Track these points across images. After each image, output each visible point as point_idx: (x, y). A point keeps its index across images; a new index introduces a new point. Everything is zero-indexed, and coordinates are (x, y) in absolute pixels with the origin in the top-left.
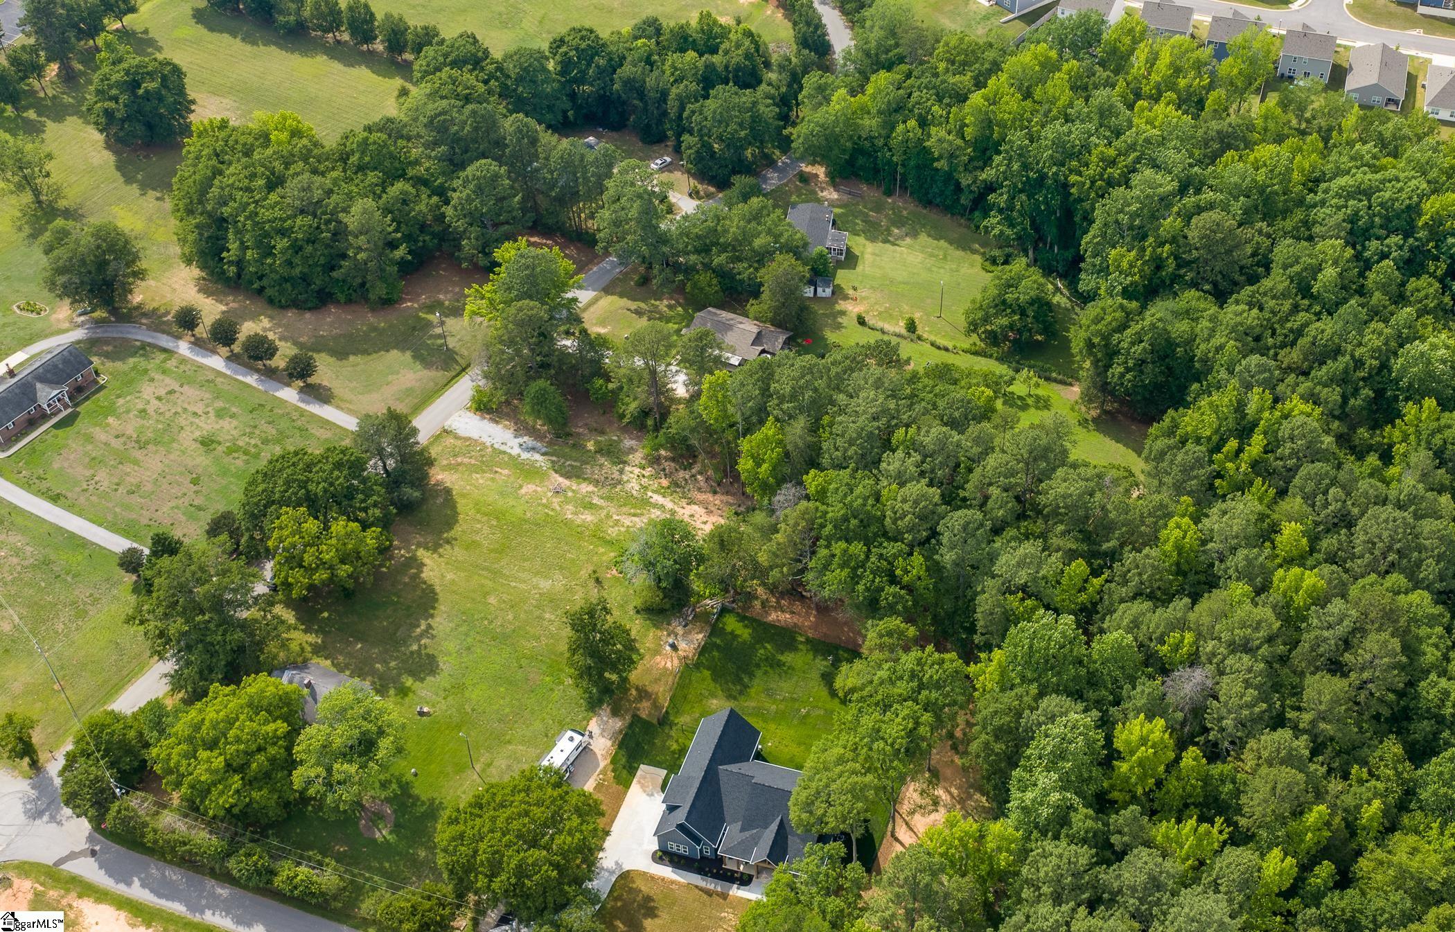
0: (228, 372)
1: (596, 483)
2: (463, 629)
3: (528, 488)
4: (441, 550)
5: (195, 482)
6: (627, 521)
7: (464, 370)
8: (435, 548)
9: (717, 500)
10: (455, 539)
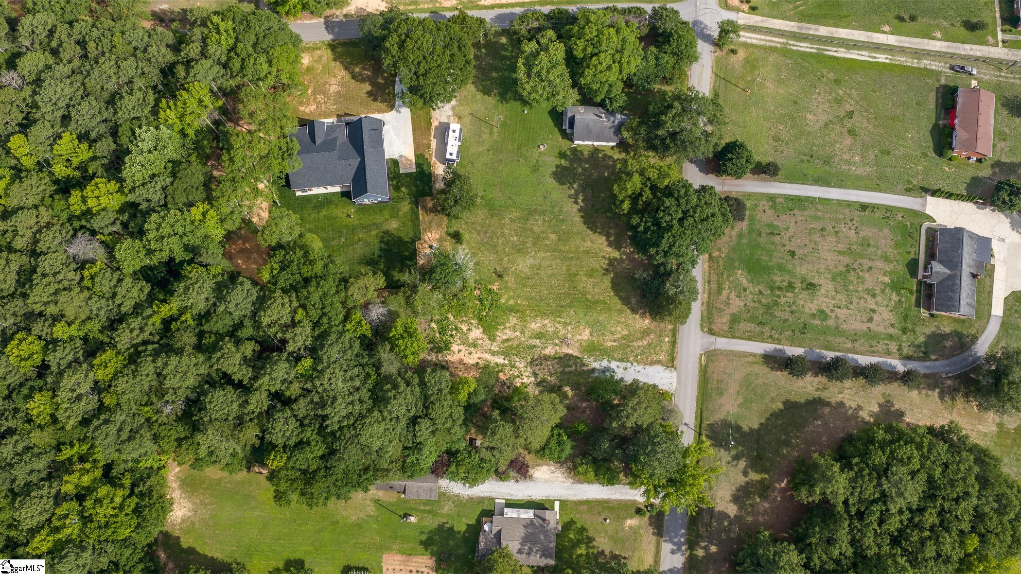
1: (546, 358)
2: (557, 209)
3: (586, 335)
4: (607, 262)
5: (792, 254)
6: (509, 334)
7: (700, 433)
8: (611, 262)
10: (604, 274)
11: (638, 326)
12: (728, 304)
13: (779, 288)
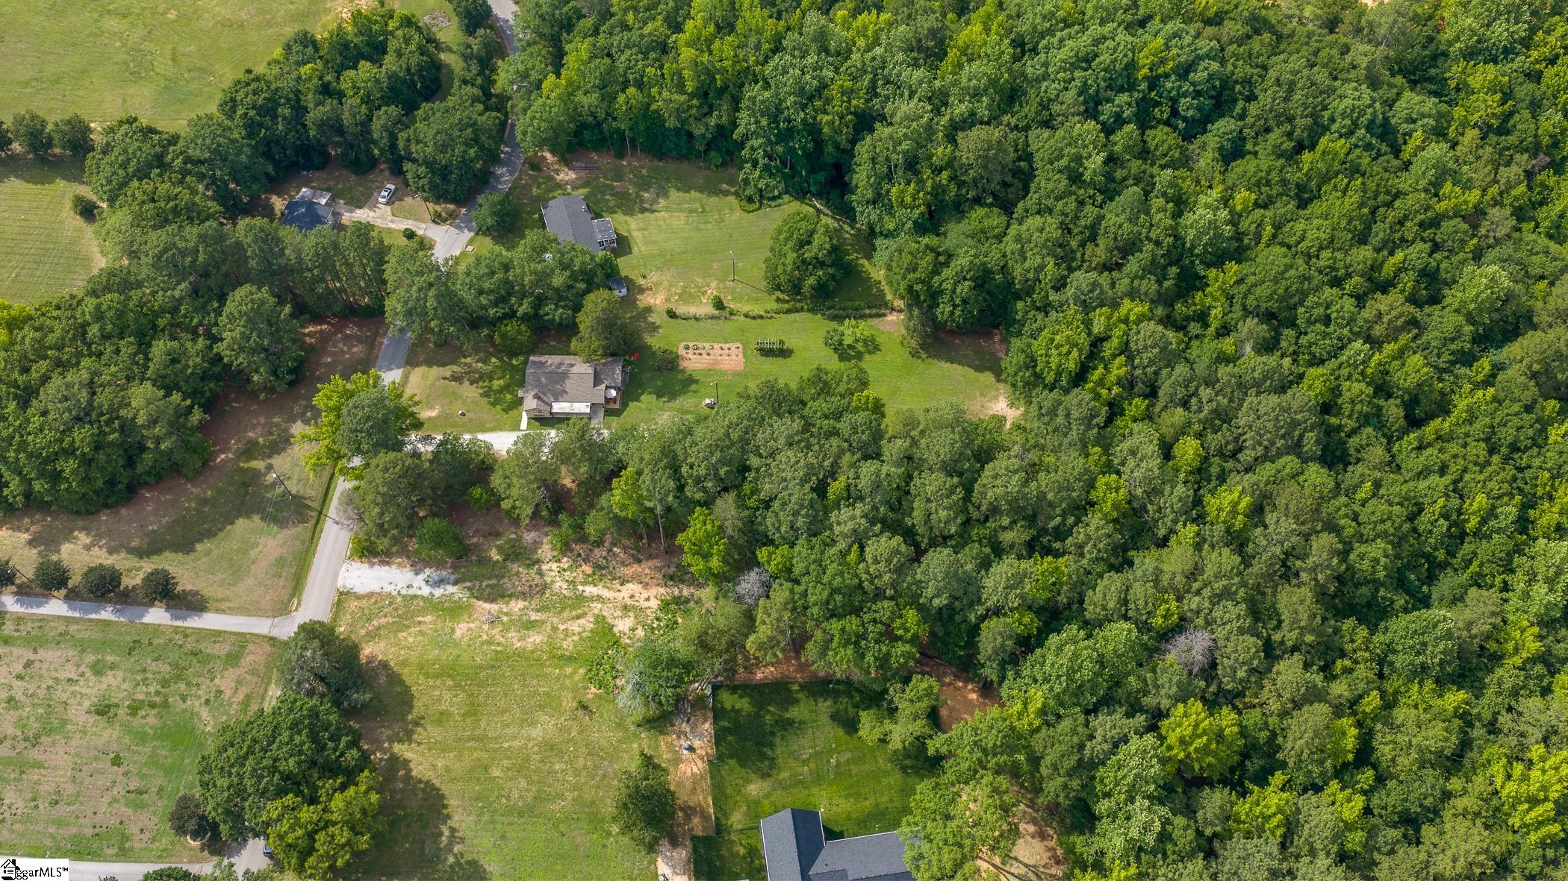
0: (77, 615)
1: (523, 595)
2: (486, 818)
3: (461, 629)
4: (415, 737)
5: (117, 761)
6: (575, 627)
7: (320, 513)
8: (408, 737)
9: (645, 568)
10: (423, 718)
11: (382, 644)
12: (239, 682)
13: (152, 705)
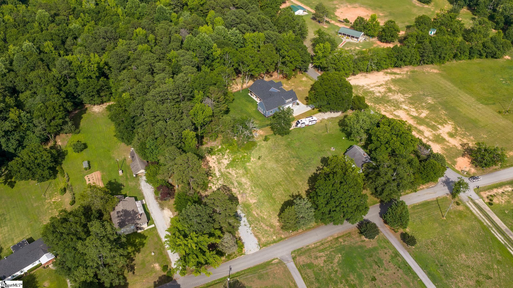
1: (230, 190)
10: (290, 196)
11: (272, 221)
12: (317, 258)
